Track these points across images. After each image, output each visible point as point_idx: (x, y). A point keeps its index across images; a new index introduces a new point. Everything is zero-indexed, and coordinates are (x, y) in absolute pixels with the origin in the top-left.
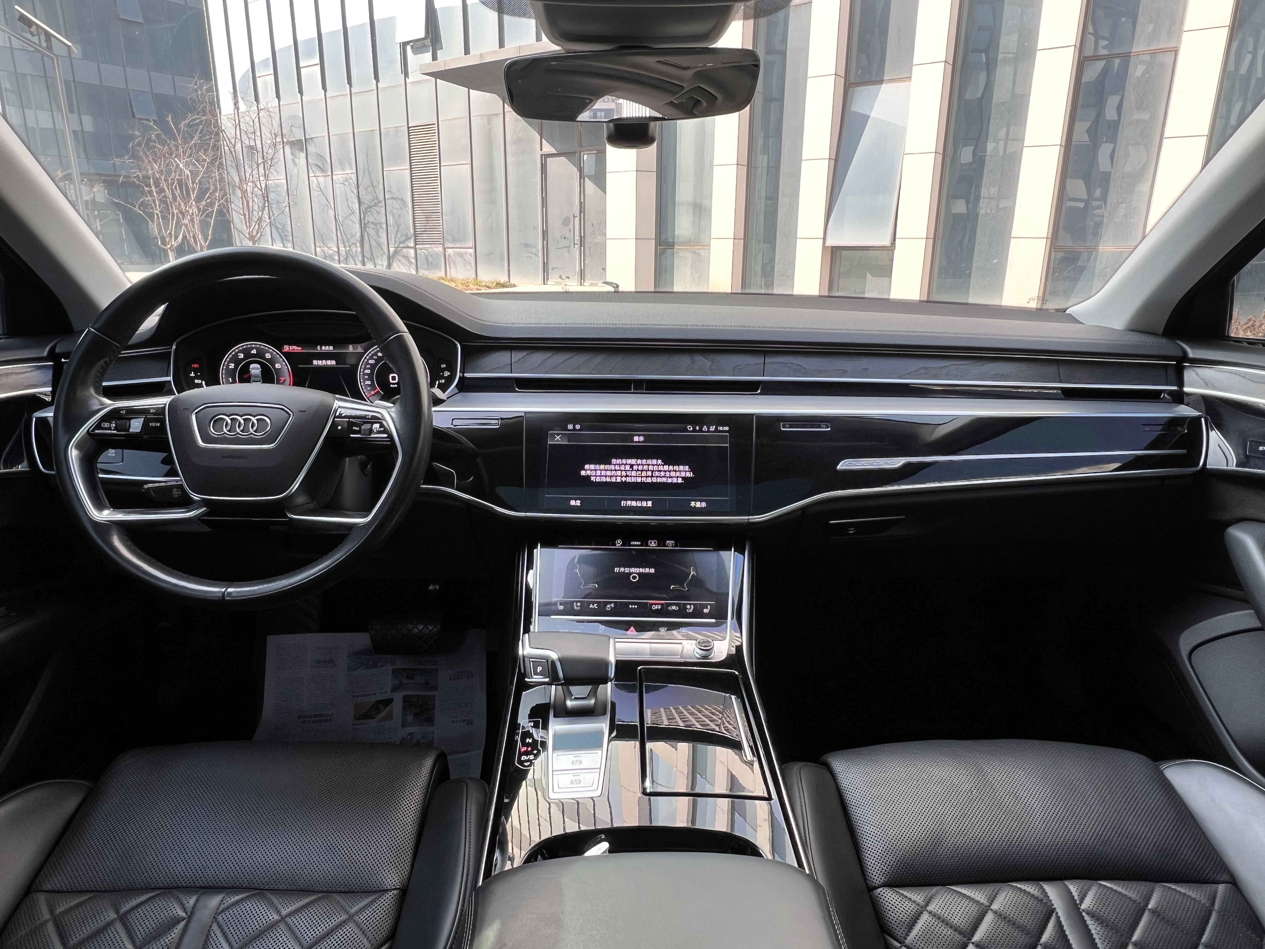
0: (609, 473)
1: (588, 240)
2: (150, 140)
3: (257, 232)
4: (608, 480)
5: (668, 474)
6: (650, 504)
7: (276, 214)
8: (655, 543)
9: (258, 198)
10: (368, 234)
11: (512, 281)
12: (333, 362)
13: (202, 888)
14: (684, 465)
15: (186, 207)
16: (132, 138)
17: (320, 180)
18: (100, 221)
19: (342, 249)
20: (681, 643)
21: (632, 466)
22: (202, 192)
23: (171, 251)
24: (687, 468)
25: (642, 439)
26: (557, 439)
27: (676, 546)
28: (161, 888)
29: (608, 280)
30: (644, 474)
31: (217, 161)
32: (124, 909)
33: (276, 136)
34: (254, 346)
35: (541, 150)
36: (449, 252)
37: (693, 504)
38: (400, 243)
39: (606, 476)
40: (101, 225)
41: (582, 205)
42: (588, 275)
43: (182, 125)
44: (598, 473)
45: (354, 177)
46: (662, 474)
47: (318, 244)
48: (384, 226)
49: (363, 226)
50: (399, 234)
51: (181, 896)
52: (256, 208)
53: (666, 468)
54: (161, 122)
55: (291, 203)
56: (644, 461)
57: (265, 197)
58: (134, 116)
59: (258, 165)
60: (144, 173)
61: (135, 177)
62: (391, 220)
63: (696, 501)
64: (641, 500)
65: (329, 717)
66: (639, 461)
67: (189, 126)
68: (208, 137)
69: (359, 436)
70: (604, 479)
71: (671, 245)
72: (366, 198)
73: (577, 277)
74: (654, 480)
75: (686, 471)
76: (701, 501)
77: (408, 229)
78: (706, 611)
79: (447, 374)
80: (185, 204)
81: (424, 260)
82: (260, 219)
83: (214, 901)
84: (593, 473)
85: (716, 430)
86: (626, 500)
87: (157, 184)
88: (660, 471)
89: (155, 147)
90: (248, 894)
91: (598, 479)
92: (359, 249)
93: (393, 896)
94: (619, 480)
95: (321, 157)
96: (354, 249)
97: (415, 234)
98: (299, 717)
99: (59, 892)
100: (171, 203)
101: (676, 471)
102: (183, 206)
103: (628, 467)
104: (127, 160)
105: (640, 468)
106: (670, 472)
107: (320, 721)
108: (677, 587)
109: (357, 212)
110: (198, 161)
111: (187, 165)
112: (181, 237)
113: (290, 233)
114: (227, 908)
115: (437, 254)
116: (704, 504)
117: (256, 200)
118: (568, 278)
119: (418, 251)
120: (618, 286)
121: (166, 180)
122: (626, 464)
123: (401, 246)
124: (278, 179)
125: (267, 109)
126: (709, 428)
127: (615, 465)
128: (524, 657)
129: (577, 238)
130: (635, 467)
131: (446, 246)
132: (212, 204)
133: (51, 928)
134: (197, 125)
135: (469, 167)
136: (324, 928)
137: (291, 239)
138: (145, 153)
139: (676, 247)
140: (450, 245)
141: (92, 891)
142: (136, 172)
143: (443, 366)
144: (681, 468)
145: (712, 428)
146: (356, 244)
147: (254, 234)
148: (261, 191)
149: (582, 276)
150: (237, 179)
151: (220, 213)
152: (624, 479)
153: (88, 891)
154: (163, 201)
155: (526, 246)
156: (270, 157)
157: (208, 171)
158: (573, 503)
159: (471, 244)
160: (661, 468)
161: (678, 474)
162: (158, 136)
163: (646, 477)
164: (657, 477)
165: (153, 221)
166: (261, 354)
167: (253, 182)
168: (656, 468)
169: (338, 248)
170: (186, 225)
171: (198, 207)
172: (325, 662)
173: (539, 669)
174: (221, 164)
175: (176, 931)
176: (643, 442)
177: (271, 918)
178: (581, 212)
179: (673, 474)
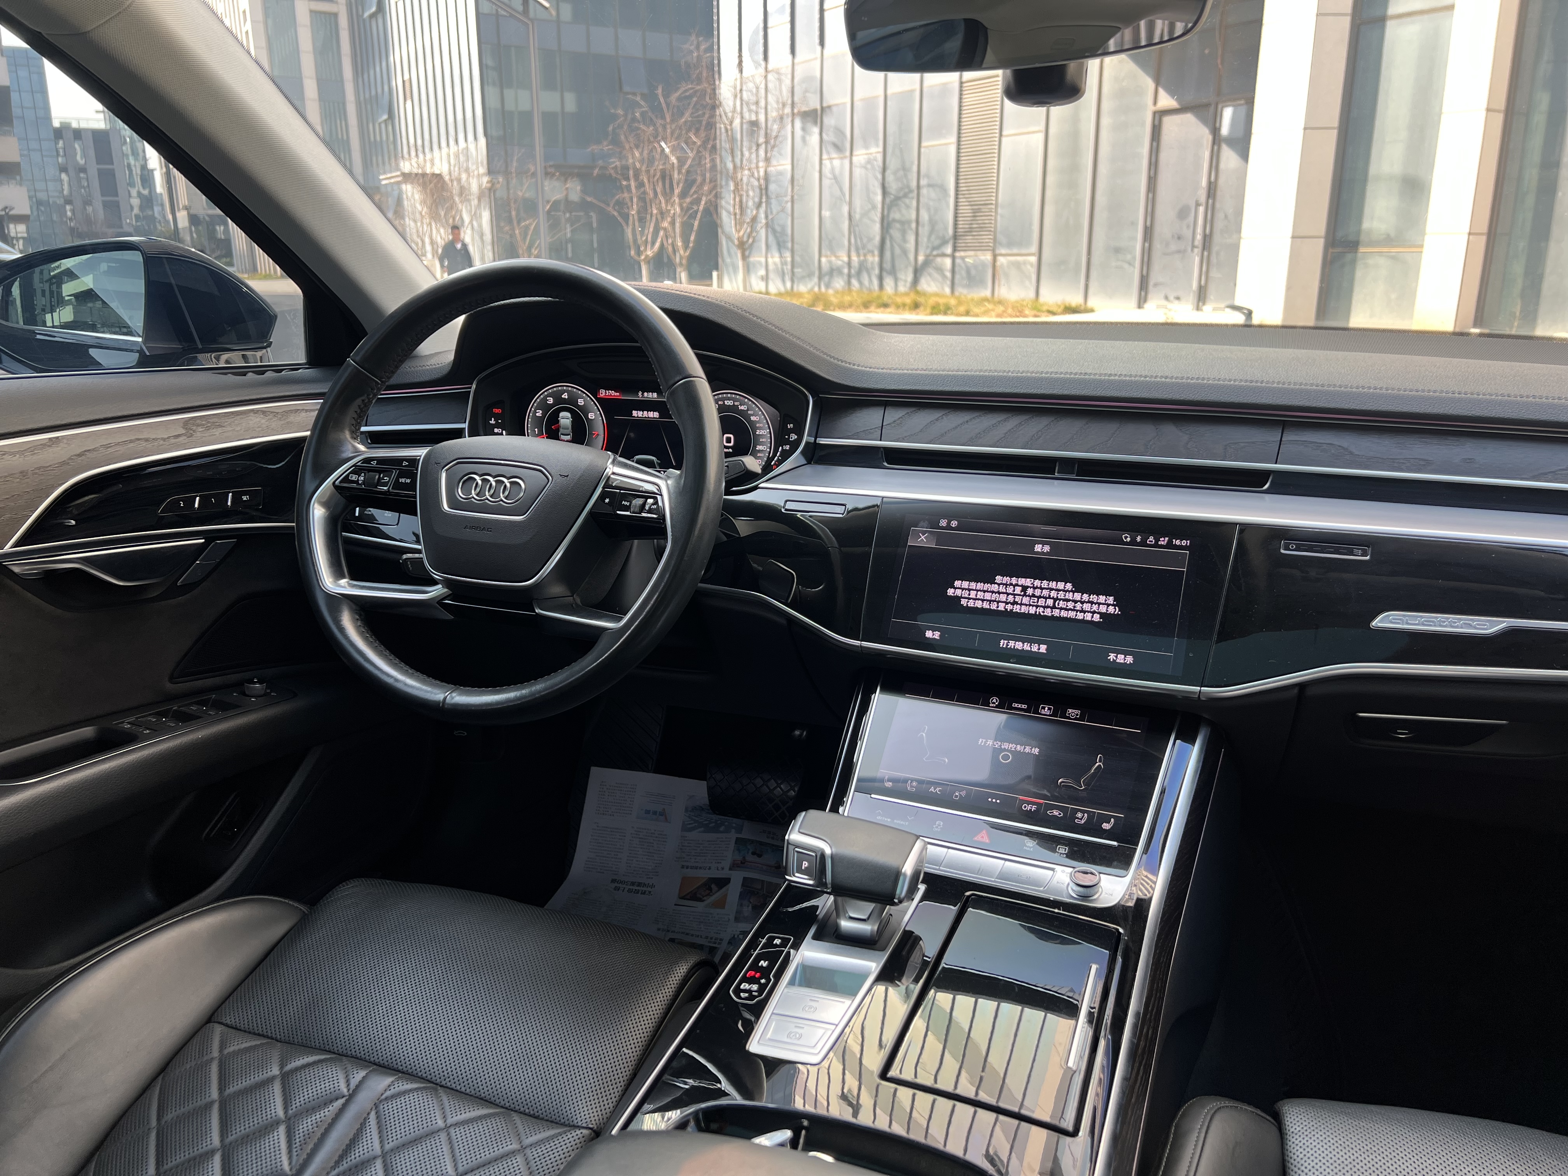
0: (988, 596)
1: (1217, 239)
2: (634, 119)
3: (749, 237)
4: (986, 605)
5: (1079, 606)
6: (1043, 648)
7: (775, 212)
8: (1050, 709)
9: (753, 190)
10: (891, 237)
11: (1091, 303)
12: (656, 415)
13: (375, 1064)
14: (1107, 594)
15: (667, 206)
16: (615, 117)
17: (835, 163)
18: (571, 226)
19: (854, 258)
20: (1053, 869)
21: (1024, 588)
22: (689, 184)
23: (645, 263)
24: (1111, 600)
25: (1047, 548)
26: (922, 540)
27: (1082, 718)
28: (334, 1053)
29: (1237, 303)
30: (1042, 602)
31: (710, 145)
32: (289, 1067)
33: (784, 105)
34: (566, 389)
35: (1155, 103)
36: (1001, 260)
37: (1112, 656)
38: (934, 248)
39: (983, 600)
40: (572, 231)
41: (1212, 190)
42: (1211, 294)
43: (674, 97)
44: (973, 594)
45: (880, 157)
46: (1070, 605)
47: (823, 252)
48: (914, 225)
49: (886, 225)
50: (933, 237)
51: (349, 1066)
52: (750, 203)
53: (1077, 596)
54: (650, 98)
55: (796, 197)
56: (1045, 584)
57: (764, 190)
58: (621, 88)
59: (758, 145)
60: (624, 162)
61: (613, 168)
62: (924, 216)
63: (1118, 652)
64: (1031, 642)
65: (649, 889)
66: (1037, 583)
67: (679, 99)
68: (700, 112)
69: (628, 513)
70: (979, 604)
71: (1353, 245)
72: (893, 186)
73: (1192, 298)
74: (1056, 613)
75: (1108, 605)
76: (1126, 654)
77: (946, 229)
78: (1106, 826)
79: (794, 437)
80: (667, 202)
81: (964, 273)
82: (754, 219)
83: (381, 1083)
84: (965, 594)
85: (1170, 545)
86: (1009, 638)
87: (637, 176)
88: (1068, 600)
89: (638, 129)
90: (422, 1085)
91: (971, 604)
92: (877, 259)
93: (580, 1136)
94: (1002, 607)
95: (839, 132)
96: (870, 258)
97: (955, 237)
98: (613, 881)
99: (236, 1029)
100: (651, 200)
101: (1092, 603)
102: (663, 205)
103: (1018, 590)
104: (606, 147)
105: (1038, 592)
106: (1082, 603)
107: (637, 892)
108: (1070, 782)
109: (879, 206)
110: (687, 143)
111: (673, 150)
112: (657, 245)
113: (789, 238)
114: (393, 1097)
115: (984, 264)
116: (1130, 659)
117: (751, 193)
118: (1178, 298)
119: (958, 261)
120: (1249, 314)
121: (648, 171)
122: (1017, 585)
123: (935, 253)
124: (782, 165)
125: (778, 72)
126: (1157, 540)
127: (999, 585)
128: (788, 843)
129: (1199, 237)
130: (1030, 591)
131: (998, 252)
132: (698, 201)
133: (214, 1068)
134: (690, 97)
135: (1041, 137)
136: (487, 1153)
137: (789, 245)
138: (626, 137)
139: (1362, 250)
140: (1003, 251)
141: (268, 1037)
142: (614, 162)
143: (790, 426)
144: (1102, 599)
145: (1163, 541)
146: (872, 252)
147: (745, 239)
148: (758, 180)
149: (1202, 297)
150: (730, 166)
151: (707, 212)
152: (1009, 607)
153: (263, 1036)
154: (642, 199)
155: (1117, 250)
156: (774, 134)
157: (699, 157)
158: (929, 634)
159: (1034, 249)
160: (1070, 596)
161: (1095, 607)
162: (643, 114)
163: (1044, 607)
164: (1061, 609)
165: (627, 224)
166: (572, 401)
167: (749, 169)
168: (1061, 595)
169: (849, 257)
170: (665, 229)
171: (681, 205)
172: (655, 813)
173: (805, 864)
174: (714, 147)
175: (331, 1108)
176: (1047, 554)
177: (434, 1122)
178: (1208, 197)
179: (1087, 607)
